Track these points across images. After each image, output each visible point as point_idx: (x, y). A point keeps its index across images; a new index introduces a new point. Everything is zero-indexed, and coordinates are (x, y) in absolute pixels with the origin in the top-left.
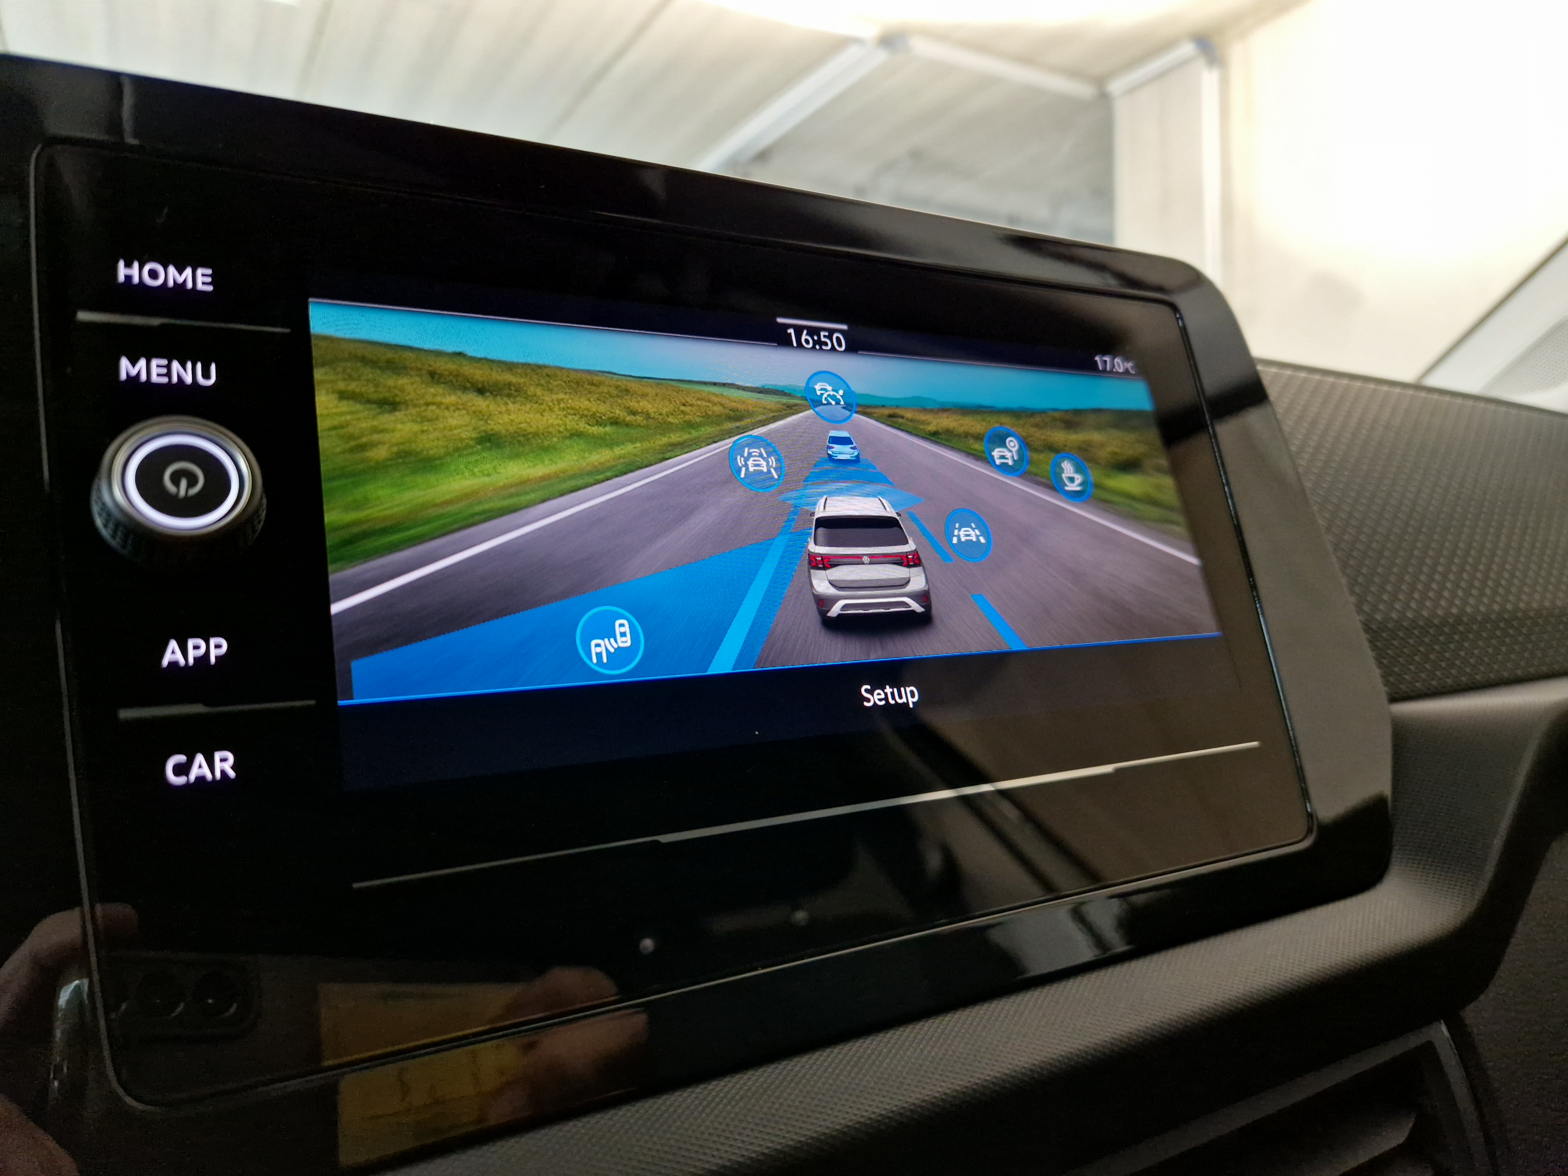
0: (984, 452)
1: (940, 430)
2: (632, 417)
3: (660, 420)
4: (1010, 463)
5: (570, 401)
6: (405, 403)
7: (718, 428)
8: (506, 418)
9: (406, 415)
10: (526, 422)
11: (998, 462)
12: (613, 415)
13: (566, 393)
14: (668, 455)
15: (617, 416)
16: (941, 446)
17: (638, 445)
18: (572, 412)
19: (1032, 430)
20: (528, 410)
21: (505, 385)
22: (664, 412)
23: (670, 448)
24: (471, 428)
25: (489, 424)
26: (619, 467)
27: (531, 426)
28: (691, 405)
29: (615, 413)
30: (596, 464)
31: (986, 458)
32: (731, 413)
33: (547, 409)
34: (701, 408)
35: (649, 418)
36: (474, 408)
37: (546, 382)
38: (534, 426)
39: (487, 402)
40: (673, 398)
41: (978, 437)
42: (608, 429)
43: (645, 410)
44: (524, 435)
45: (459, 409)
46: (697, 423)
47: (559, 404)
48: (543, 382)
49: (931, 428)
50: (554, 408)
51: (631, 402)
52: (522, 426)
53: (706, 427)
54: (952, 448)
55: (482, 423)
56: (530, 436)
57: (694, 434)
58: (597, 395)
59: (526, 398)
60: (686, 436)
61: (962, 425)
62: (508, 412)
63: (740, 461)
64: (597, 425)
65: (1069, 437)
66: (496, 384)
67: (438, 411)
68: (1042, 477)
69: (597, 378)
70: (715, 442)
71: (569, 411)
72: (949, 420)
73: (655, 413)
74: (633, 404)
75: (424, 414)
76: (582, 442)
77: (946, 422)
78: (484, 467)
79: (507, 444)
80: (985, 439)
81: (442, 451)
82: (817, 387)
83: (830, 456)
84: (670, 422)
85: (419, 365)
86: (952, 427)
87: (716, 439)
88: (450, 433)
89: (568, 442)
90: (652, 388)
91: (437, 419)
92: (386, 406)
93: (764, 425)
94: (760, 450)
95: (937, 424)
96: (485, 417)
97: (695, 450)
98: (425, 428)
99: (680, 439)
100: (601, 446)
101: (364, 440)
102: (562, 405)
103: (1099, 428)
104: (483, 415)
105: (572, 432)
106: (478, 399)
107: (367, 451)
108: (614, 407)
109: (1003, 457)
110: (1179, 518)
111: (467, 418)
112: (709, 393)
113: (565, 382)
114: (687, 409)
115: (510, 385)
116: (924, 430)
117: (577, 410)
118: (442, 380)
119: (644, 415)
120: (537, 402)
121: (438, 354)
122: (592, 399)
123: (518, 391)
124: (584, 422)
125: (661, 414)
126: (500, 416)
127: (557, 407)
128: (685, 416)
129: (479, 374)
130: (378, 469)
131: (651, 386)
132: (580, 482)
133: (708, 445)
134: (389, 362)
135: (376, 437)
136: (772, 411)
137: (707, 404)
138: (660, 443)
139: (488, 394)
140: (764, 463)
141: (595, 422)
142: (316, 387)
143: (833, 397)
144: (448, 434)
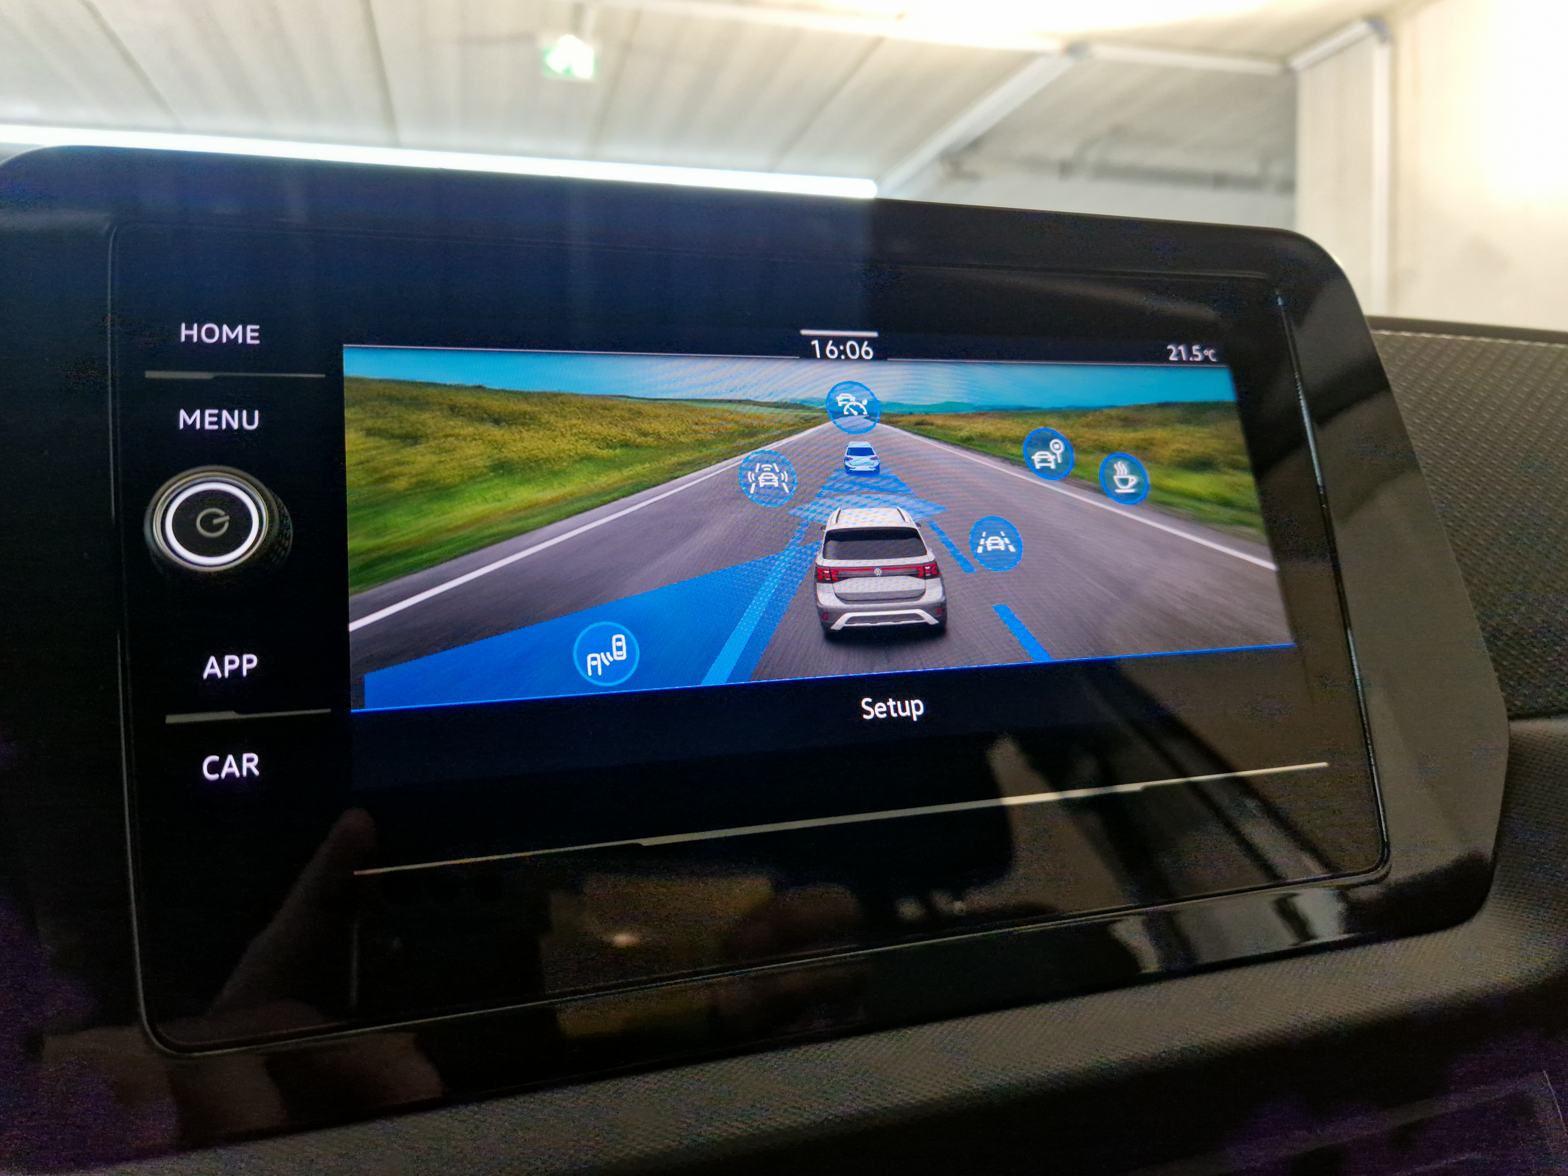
1: (974, 437)
2: (643, 438)
4: (1053, 466)
6: (426, 437)
7: (731, 445)
8: (520, 445)
9: (425, 448)
10: (538, 449)
11: (1038, 466)
12: (623, 437)
15: (628, 438)
16: (972, 452)
18: (584, 436)
20: (540, 437)
24: (485, 457)
25: (503, 452)
27: (543, 452)
28: (703, 424)
29: (626, 436)
33: (559, 434)
35: (660, 438)
36: (489, 438)
38: (546, 452)
39: (502, 432)
41: (1017, 441)
42: (618, 451)
44: (535, 461)
45: (475, 440)
49: (964, 434)
51: (643, 423)
52: (534, 452)
54: (986, 454)
55: (496, 451)
57: (705, 452)
58: (609, 419)
59: (539, 425)
60: (697, 455)
61: (999, 429)
62: (522, 439)
64: (607, 448)
65: (1126, 435)
67: (455, 442)
68: (1089, 480)
70: (726, 459)
71: (581, 436)
73: (666, 433)
77: (981, 426)
78: (496, 492)
79: (519, 470)
80: (1025, 442)
81: (457, 479)
82: (839, 398)
83: (847, 467)
84: (681, 442)
88: (466, 462)
89: (577, 466)
91: (454, 450)
92: (409, 440)
98: (443, 459)
99: (690, 458)
101: (387, 472)
103: (1163, 424)
104: (498, 444)
106: (493, 429)
107: (389, 482)
108: (625, 429)
109: (1044, 461)
111: (482, 448)
112: (724, 411)
120: (550, 429)
122: (604, 423)
124: (595, 446)
126: (513, 444)
127: (569, 432)
130: (399, 498)
132: (588, 503)
135: (397, 469)
137: (720, 422)
138: (670, 462)
139: (504, 423)
141: (605, 446)
143: (856, 408)
144: (464, 463)
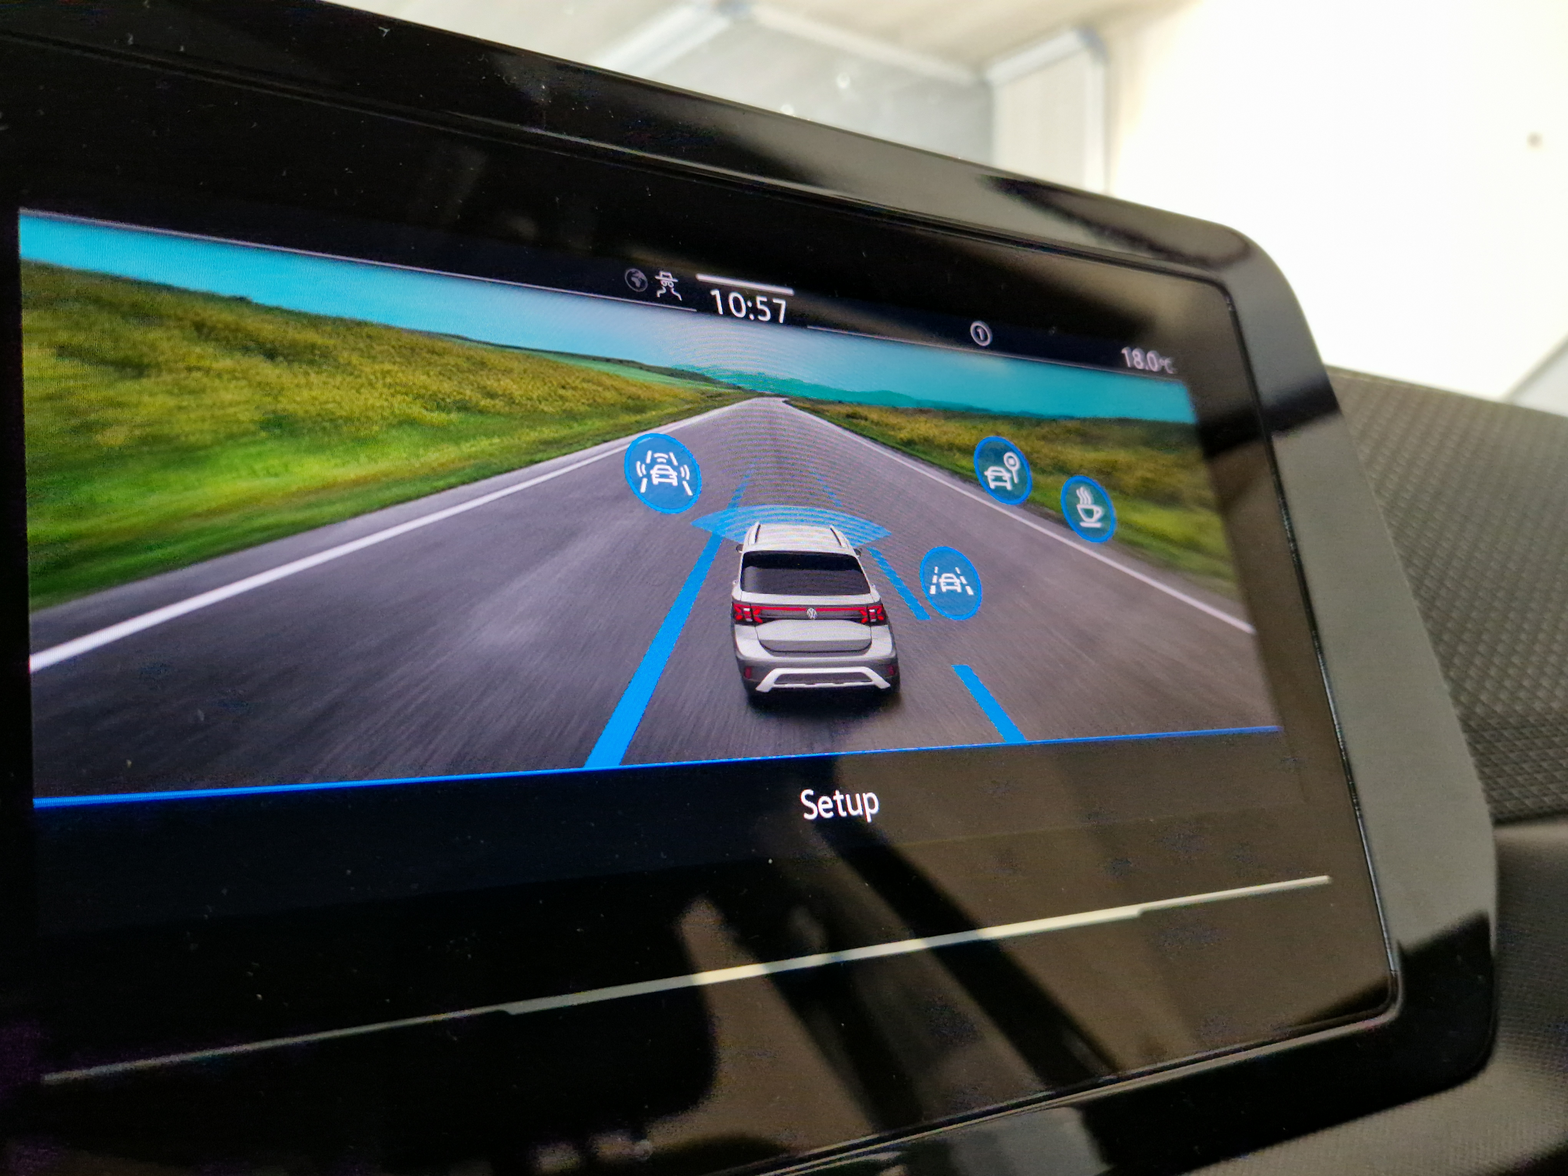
0: (973, 471)
3: (529, 406)
5: (400, 375)
13: (394, 363)
14: (538, 457)
17: (496, 440)
19: (1039, 444)
21: (306, 347)
22: (535, 396)
23: (541, 447)
26: (468, 470)
30: (435, 465)
31: (976, 480)
32: (630, 401)
34: (588, 393)
37: (366, 347)
40: (549, 377)
43: (508, 392)
46: (581, 414)
47: (384, 378)
48: (361, 345)
50: (376, 383)
53: (594, 420)
56: (340, 421)
63: (641, 469)
66: (293, 344)
69: (440, 344)
72: (928, 425)
74: (491, 383)
75: (183, 383)
76: (415, 432)
85: (180, 312)
86: (932, 435)
87: (607, 437)
90: (520, 362)
93: (675, 421)
94: (669, 457)
95: (912, 430)
96: (275, 392)
97: (577, 451)
100: (443, 440)
102: (389, 380)
105: (401, 418)
110: (1227, 569)
113: (393, 347)
114: (568, 393)
115: (313, 347)
116: (894, 437)
117: (410, 387)
118: (213, 336)
119: (506, 399)
121: (210, 298)
123: (326, 357)
125: (530, 399)
128: (564, 403)
129: (268, 330)
131: (517, 358)
133: (596, 444)
134: (134, 305)
136: (688, 402)
140: (674, 474)
142: (25, 338)
